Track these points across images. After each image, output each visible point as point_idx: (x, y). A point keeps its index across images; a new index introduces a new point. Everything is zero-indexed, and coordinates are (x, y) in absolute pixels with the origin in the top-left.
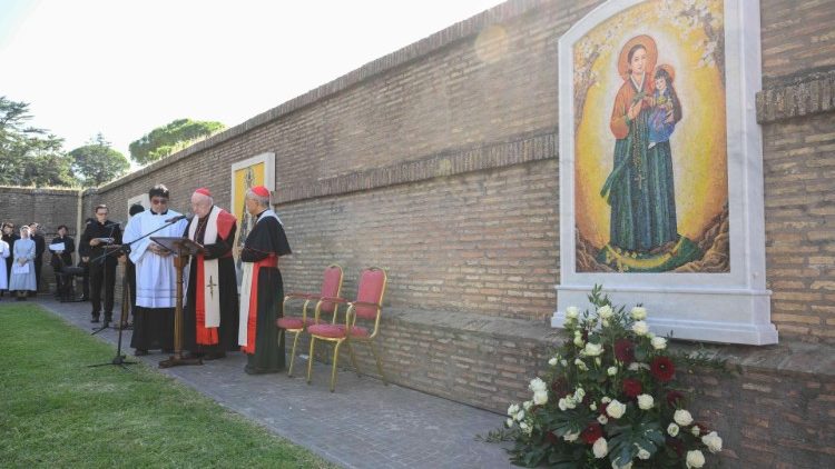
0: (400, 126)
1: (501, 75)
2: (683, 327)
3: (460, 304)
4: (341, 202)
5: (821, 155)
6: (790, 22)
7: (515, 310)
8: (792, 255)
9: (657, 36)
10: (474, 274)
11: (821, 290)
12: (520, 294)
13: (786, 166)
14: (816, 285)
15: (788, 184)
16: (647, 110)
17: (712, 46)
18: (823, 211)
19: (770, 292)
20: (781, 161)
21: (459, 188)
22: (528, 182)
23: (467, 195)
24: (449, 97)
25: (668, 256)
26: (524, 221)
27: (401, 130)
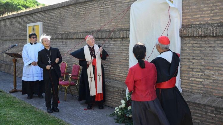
0: (85, 20)
1: (115, 10)
4: (66, 41)
5: (194, 46)
6: (189, 11)
7: (118, 79)
8: (186, 71)
11: (192, 80)
12: (119, 74)
13: (186, 48)
14: (191, 79)
15: (186, 53)
18: (193, 61)
19: (181, 80)
20: (185, 47)
22: (122, 43)
23: (105, 44)
24: (100, 14)
26: (121, 54)
27: (85, 22)
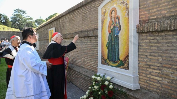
0: (74, 24)
1: (91, 14)
2: (119, 82)
3: (84, 67)
4: (65, 40)
5: (151, 42)
6: (146, 6)
7: (93, 70)
8: (144, 67)
9: (117, 8)
10: (86, 60)
11: (149, 77)
12: (93, 66)
13: (143, 44)
14: (148, 76)
15: (143, 49)
16: (115, 27)
17: (127, 12)
18: (150, 57)
19: (139, 76)
20: (143, 43)
21: (84, 40)
22: (95, 40)
24: (82, 18)
25: (118, 64)
26: (94, 49)
27: (74, 25)
